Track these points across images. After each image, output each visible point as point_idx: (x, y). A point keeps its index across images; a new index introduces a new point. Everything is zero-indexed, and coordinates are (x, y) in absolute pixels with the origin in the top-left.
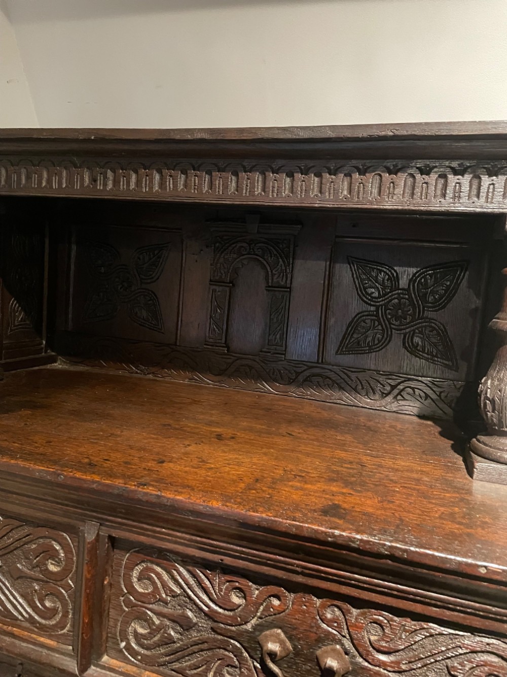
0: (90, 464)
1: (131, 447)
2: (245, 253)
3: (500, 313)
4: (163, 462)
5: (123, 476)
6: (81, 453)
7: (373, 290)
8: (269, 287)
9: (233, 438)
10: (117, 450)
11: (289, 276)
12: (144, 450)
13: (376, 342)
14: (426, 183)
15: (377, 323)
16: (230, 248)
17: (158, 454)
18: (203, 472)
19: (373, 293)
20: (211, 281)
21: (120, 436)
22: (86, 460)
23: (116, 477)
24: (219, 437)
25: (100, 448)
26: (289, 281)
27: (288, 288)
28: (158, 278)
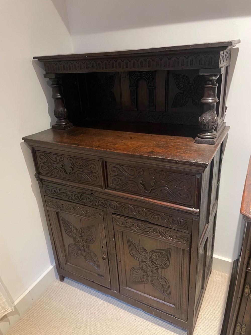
0: (99, 146)
1: (108, 142)
2: (139, 76)
3: (203, 98)
4: (115, 145)
5: (106, 148)
6: (97, 144)
7: (181, 85)
8: (148, 87)
9: (135, 138)
10: (105, 143)
11: (154, 83)
12: (111, 142)
13: (184, 102)
14: (178, 62)
15: (183, 96)
16: (134, 75)
17: (115, 143)
18: (125, 147)
19: (181, 86)
20: (129, 87)
21: (105, 139)
22: (98, 146)
23: (104, 149)
24: (131, 138)
25: (101, 143)
26: (154, 85)
27: (154, 87)
28: (113, 87)
